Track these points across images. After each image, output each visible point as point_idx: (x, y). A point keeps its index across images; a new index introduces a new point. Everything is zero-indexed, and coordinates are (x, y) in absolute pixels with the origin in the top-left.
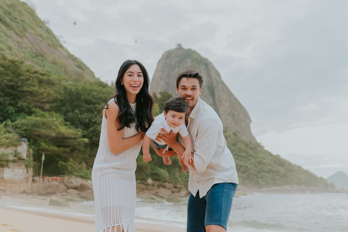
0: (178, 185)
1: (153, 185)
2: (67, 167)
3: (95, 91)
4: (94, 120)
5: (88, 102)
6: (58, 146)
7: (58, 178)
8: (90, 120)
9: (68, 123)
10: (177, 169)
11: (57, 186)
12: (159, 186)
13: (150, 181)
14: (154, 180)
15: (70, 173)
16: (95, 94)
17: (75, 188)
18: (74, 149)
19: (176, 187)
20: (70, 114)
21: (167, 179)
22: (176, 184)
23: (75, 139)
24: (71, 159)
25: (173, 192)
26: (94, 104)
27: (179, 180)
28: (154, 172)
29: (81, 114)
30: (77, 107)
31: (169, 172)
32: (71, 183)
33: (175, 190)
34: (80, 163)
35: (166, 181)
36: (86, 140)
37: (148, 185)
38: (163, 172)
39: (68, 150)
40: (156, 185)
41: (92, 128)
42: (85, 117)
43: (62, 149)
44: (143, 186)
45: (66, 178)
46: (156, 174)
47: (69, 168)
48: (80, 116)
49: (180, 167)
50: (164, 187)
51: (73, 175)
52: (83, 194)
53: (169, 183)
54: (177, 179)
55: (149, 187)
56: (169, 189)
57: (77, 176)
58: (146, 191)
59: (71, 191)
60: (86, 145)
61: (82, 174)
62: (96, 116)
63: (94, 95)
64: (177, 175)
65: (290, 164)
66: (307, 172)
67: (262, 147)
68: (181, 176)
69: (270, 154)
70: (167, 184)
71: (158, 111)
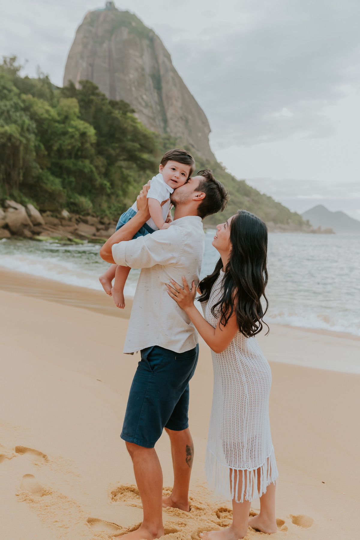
0: (106, 220)
1: (70, 219)
10: (105, 198)
12: (78, 221)
13: (65, 213)
14: (71, 211)
19: (102, 223)
21: (90, 211)
22: (102, 218)
25: (98, 230)
27: (107, 212)
28: (72, 200)
31: (93, 201)
33: (100, 226)
35: (88, 214)
37: (63, 218)
38: (85, 201)
40: (74, 219)
44: (55, 221)
46: (74, 204)
49: (109, 196)
50: (86, 222)
53: (93, 216)
54: (104, 211)
55: (64, 222)
56: (92, 225)
58: (60, 227)
64: (105, 205)
65: (257, 193)
66: (278, 206)
67: (222, 169)
68: (110, 208)
69: (233, 179)
70: (89, 218)
71: (77, 110)
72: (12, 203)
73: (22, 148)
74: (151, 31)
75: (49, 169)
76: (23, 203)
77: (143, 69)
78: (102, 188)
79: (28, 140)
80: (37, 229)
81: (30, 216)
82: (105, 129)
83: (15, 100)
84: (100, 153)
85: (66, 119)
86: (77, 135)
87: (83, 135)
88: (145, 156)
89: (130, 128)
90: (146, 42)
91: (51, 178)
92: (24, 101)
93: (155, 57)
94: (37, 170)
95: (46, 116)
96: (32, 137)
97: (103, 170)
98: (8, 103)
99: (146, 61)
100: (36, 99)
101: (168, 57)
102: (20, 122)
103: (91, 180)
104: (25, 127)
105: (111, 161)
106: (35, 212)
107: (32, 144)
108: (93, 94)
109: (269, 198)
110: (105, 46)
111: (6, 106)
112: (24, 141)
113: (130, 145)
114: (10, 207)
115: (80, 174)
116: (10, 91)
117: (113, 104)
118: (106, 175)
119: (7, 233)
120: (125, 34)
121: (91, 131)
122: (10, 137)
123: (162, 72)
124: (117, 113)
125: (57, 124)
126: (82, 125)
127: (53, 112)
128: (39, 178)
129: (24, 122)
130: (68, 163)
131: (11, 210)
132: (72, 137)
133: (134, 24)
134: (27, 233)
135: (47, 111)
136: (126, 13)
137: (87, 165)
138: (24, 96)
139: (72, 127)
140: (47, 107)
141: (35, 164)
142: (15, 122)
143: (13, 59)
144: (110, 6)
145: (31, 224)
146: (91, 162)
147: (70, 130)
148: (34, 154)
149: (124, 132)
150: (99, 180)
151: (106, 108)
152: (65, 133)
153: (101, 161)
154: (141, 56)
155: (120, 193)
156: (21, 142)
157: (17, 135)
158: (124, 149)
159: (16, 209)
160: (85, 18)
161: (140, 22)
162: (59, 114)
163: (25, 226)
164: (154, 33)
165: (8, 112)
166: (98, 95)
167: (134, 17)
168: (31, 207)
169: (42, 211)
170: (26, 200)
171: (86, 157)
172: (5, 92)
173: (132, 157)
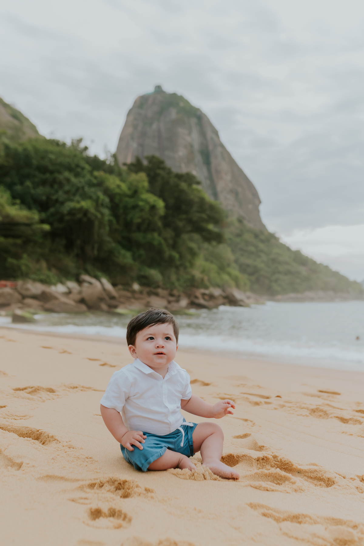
0: (175, 292)
1: (141, 292)
2: (19, 268)
3: (52, 152)
4: (54, 197)
5: (43, 169)
6: (6, 236)
7: (8, 283)
8: (48, 198)
9: (18, 201)
10: (173, 270)
11: (10, 295)
12: (150, 294)
13: (136, 287)
14: (141, 284)
15: (25, 276)
16: (52, 156)
17: (35, 297)
18: (27, 241)
19: (172, 295)
20: (18, 188)
21: (161, 283)
22: (172, 290)
23: (28, 225)
24: (25, 256)
25: (169, 302)
26: (52, 172)
27: (177, 284)
28: (142, 273)
29: (34, 188)
30: (28, 176)
31: (162, 273)
32: (27, 289)
33: (171, 299)
34: (38, 261)
35: (158, 287)
36: (47, 227)
37: (134, 292)
38: (155, 274)
39: (19, 241)
40: (145, 292)
41: (52, 210)
42: (41, 192)
43: (11, 241)
44: (129, 294)
45: (20, 283)
46: (145, 277)
47: (24, 268)
48: (32, 191)
49: (177, 268)
50: (157, 295)
51: (29, 278)
52: (48, 306)
53: (163, 289)
54: (173, 283)
55: (137, 296)
56: (163, 297)
57: (34, 280)
58: (133, 300)
59: (29, 301)
60: (45, 234)
61: (42, 277)
62: (57, 191)
63: (51, 160)
64: (174, 277)
65: (314, 263)
66: (336, 274)
67: (277, 239)
68: (178, 280)
69: (288, 249)
70: (160, 291)
71: (146, 184)
72: (86, 278)
73: (96, 223)
74: (198, 110)
75: (119, 243)
76: (97, 278)
77: (192, 146)
78: (171, 260)
79: (103, 215)
80: (113, 302)
81: (104, 290)
82: (172, 201)
83: (88, 177)
84: (167, 225)
85: (135, 193)
86: (147, 208)
87: (153, 208)
88: (211, 227)
89: (196, 200)
90: (194, 121)
91: (123, 251)
92: (96, 178)
93: (203, 133)
94: (111, 244)
95: (117, 191)
96: (106, 212)
97: (171, 242)
98: (82, 180)
99: (194, 138)
100: (107, 176)
101: (216, 133)
102: (94, 197)
103: (160, 252)
104: (100, 201)
105: (178, 233)
106: (108, 286)
107: (106, 218)
108: (159, 168)
109: (326, 267)
110: (155, 126)
111: (80, 182)
112: (99, 215)
113: (195, 216)
114: (84, 281)
115: (150, 246)
116: (83, 169)
117: (179, 177)
118: (174, 246)
119: (83, 307)
120: (173, 114)
121: (161, 204)
122: (85, 212)
123: (211, 147)
124: (184, 185)
125: (127, 199)
126: (152, 198)
127: (124, 187)
128: (111, 252)
129: (98, 198)
130: (138, 236)
131: (86, 285)
132: (142, 210)
133: (182, 104)
134: (104, 306)
135: (119, 186)
136: (174, 96)
137: (156, 238)
138: (96, 173)
139: (142, 200)
140: (118, 182)
141: (107, 238)
142: (90, 198)
143: (80, 141)
144: (158, 89)
145: (107, 298)
146: (160, 235)
147: (141, 203)
148: (107, 228)
149: (190, 203)
150: (168, 252)
151: (173, 181)
152: (135, 207)
153: (169, 233)
154: (190, 133)
155: (188, 264)
156: (96, 217)
157: (92, 210)
158: (190, 221)
159: (90, 283)
160: (135, 102)
161: (187, 102)
162: (129, 189)
163: (101, 299)
164: (201, 111)
165: (83, 188)
166: (164, 169)
167: (181, 98)
168: (105, 281)
169: (114, 285)
170: (99, 274)
171: (153, 230)
172: (79, 170)
173: (198, 228)
